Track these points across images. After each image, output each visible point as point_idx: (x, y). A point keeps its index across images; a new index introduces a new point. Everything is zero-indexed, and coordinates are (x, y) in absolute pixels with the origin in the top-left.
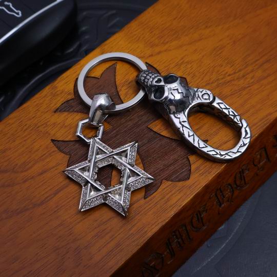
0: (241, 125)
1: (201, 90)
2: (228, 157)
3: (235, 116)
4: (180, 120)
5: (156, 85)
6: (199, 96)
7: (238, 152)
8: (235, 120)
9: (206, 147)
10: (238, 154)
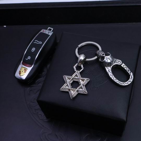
0: (130, 74)
1: (118, 60)
2: (123, 85)
3: (129, 71)
4: (109, 69)
5: (102, 56)
6: (117, 62)
7: (127, 83)
8: (128, 72)
9: (116, 80)
10: (127, 84)
